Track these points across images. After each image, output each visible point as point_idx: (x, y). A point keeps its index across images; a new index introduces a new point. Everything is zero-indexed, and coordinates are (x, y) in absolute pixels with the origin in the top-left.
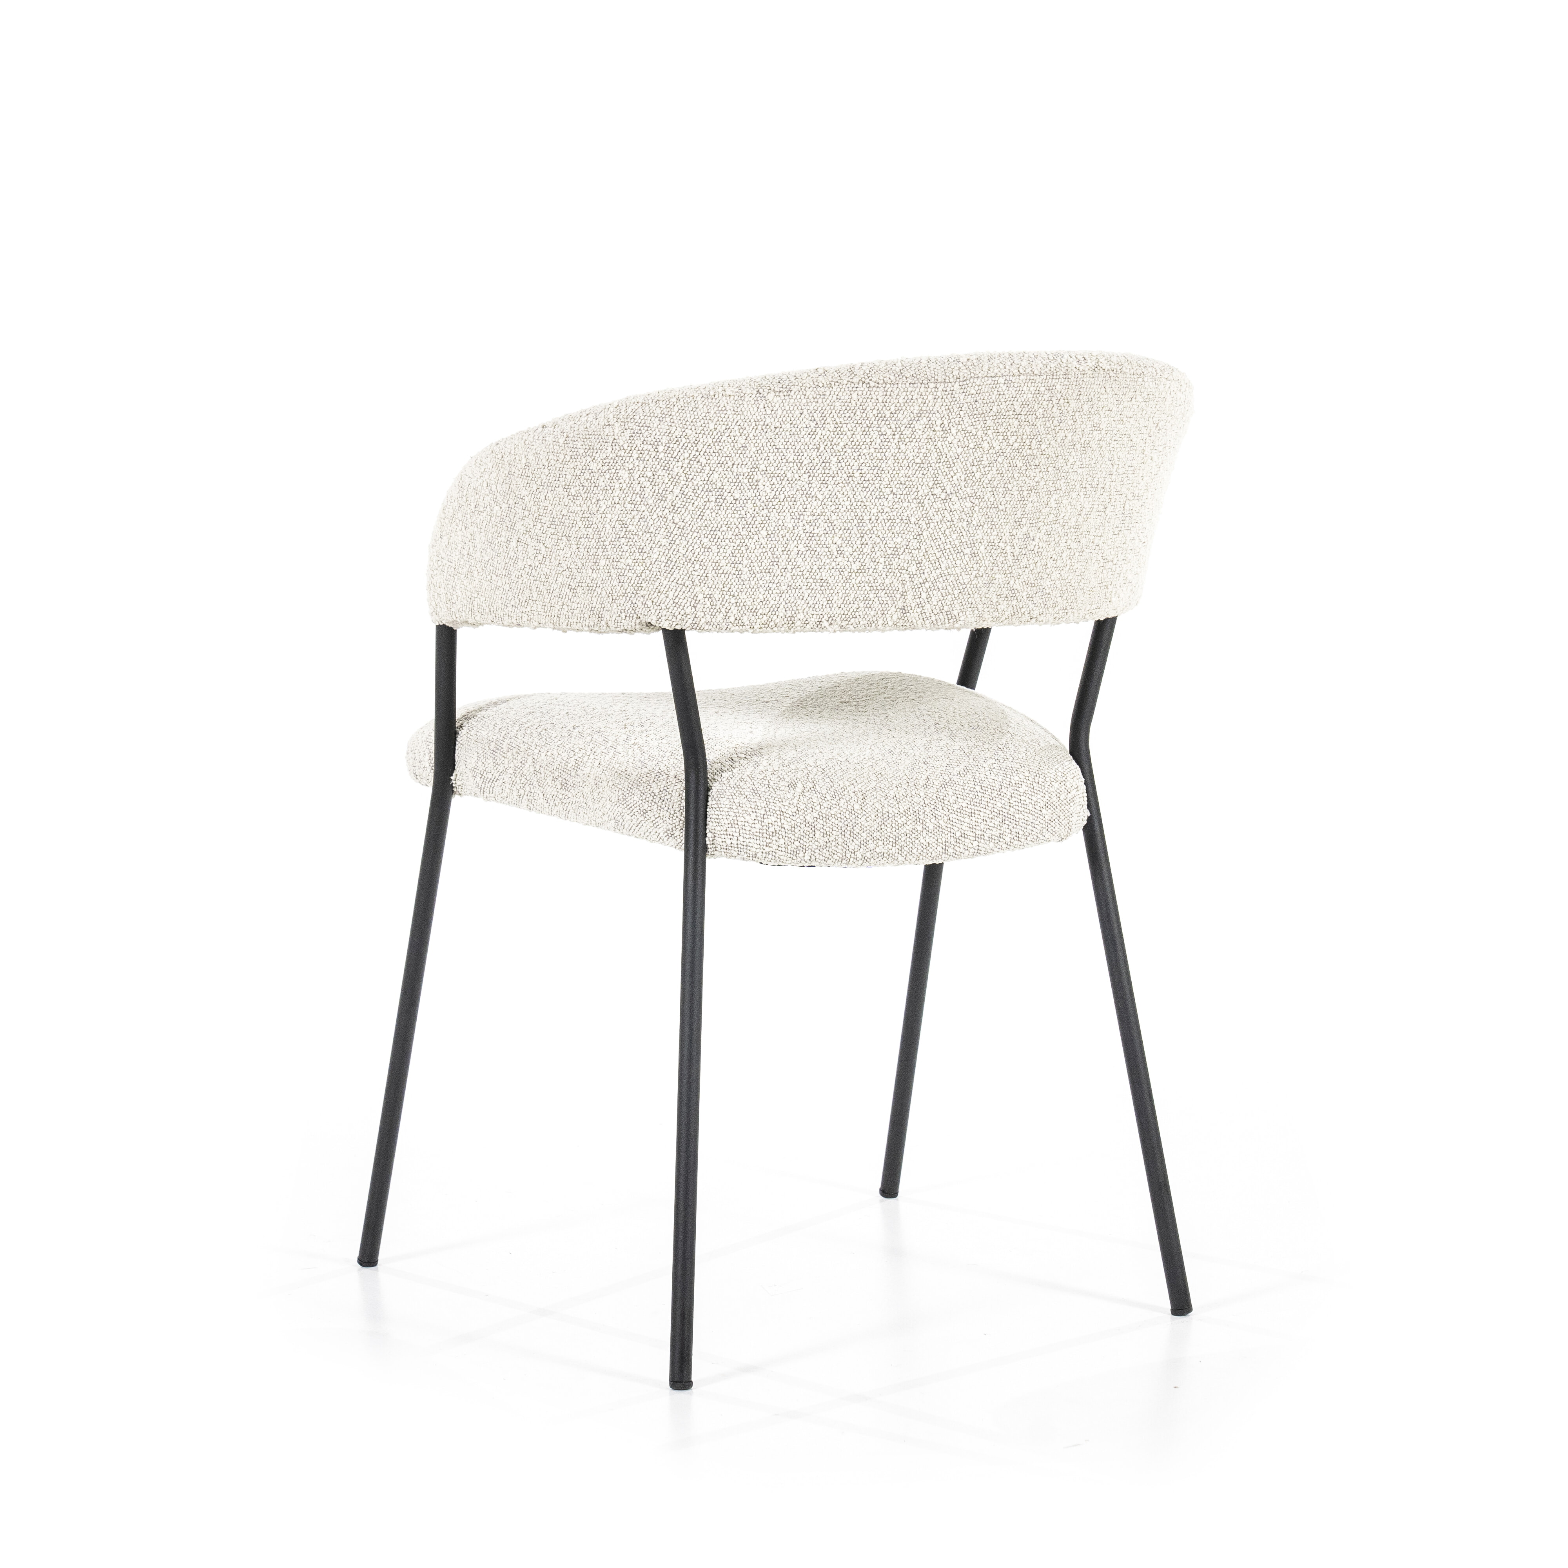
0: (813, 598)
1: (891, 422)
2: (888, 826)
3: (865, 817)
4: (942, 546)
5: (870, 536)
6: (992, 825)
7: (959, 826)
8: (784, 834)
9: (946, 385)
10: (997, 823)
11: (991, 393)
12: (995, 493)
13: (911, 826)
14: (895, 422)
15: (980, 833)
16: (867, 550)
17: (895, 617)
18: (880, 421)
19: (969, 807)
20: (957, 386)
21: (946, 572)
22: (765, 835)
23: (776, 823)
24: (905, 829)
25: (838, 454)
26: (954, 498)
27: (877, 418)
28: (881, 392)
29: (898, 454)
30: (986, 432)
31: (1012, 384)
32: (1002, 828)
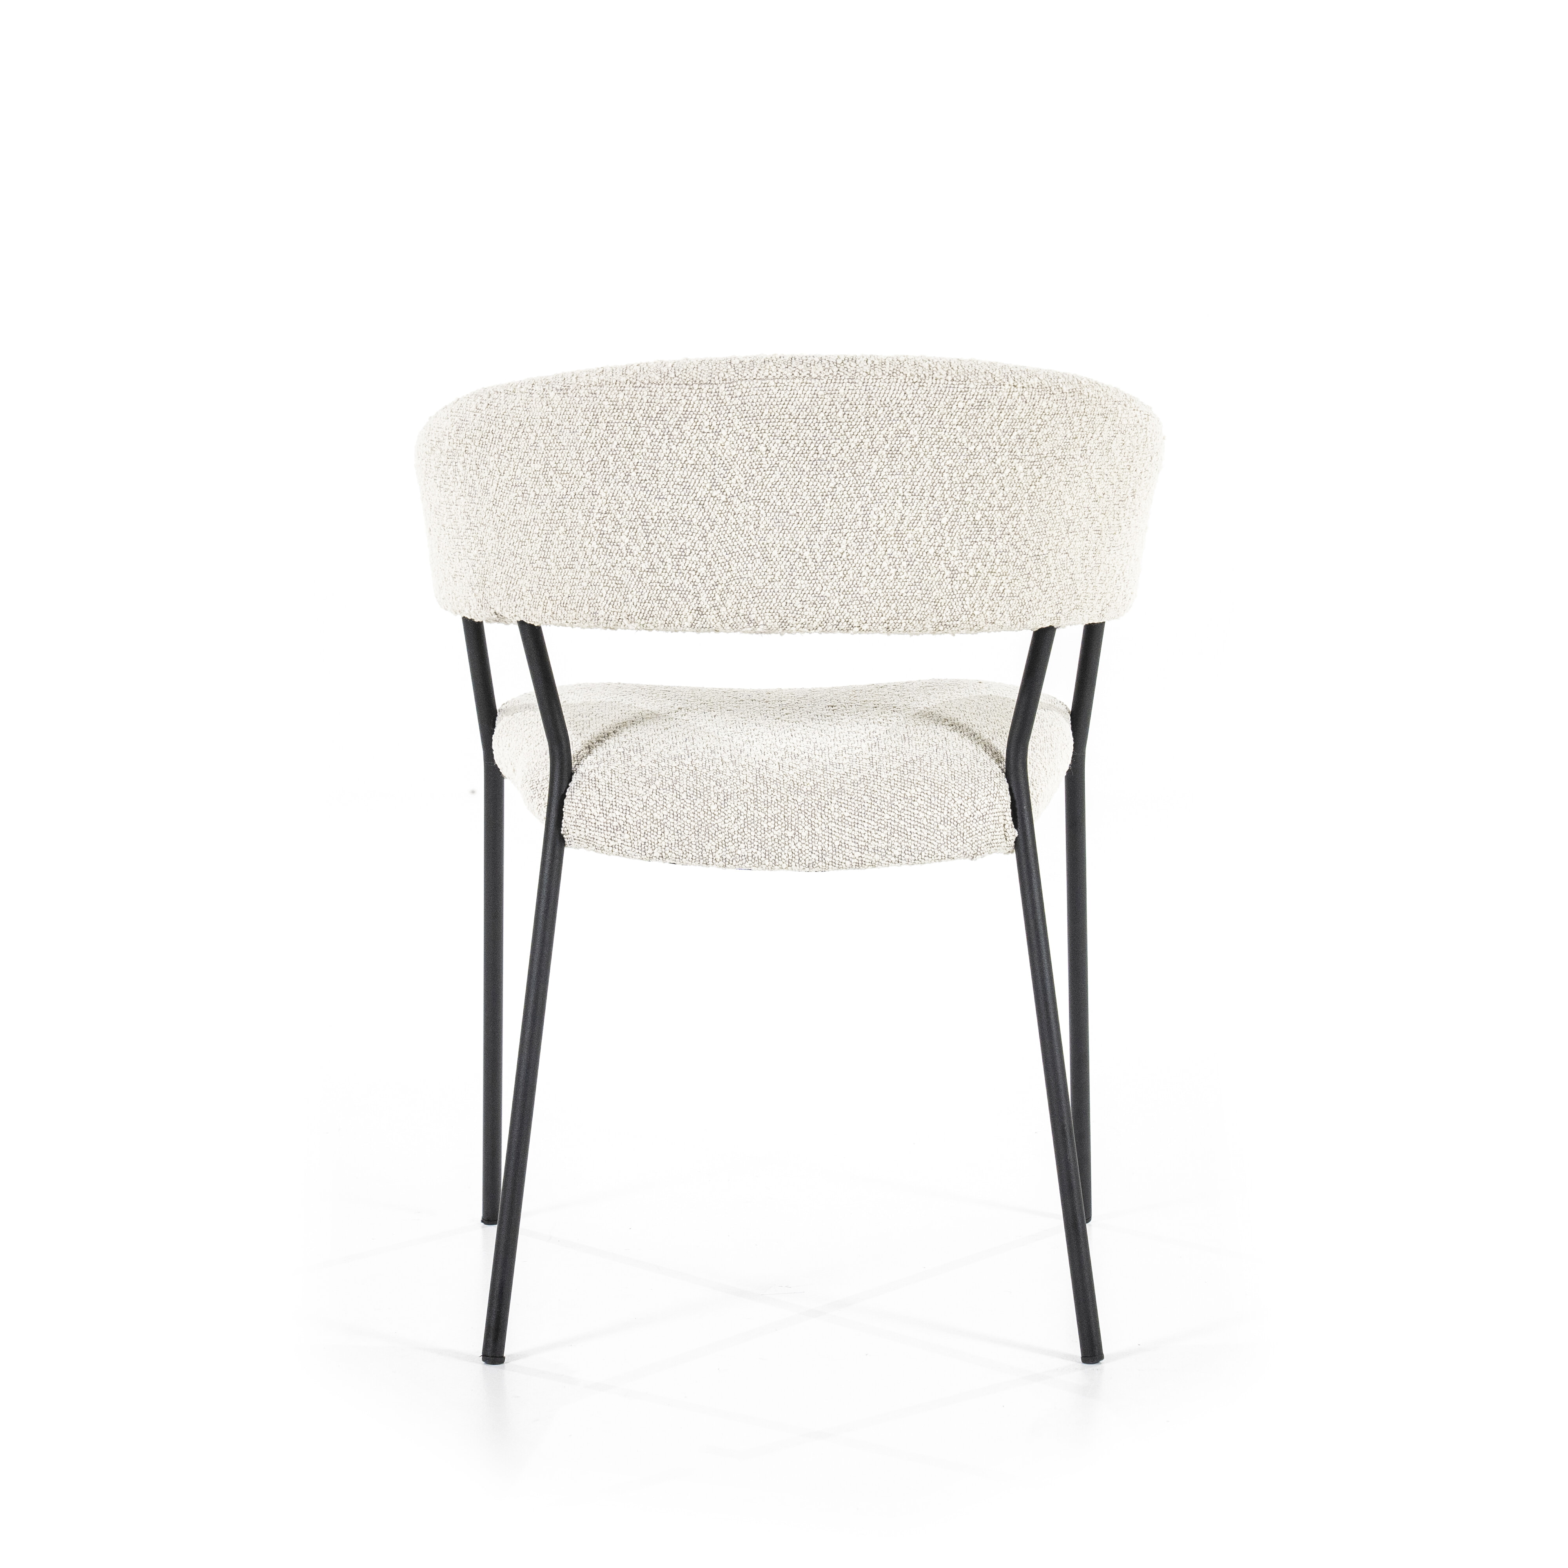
0: (611, 595)
1: (659, 422)
2: (753, 829)
3: (723, 818)
4: (730, 548)
5: (655, 535)
6: (877, 836)
7: (838, 835)
8: (629, 829)
9: (711, 387)
10: (883, 835)
11: (761, 396)
12: (783, 497)
13: (779, 831)
14: (663, 423)
15: (863, 844)
16: (654, 549)
17: (690, 618)
18: (648, 421)
19: (852, 817)
20: (722, 388)
21: (738, 575)
22: (609, 829)
23: (621, 818)
24: (772, 834)
25: (614, 453)
26: (735, 500)
27: (645, 418)
28: (645, 391)
29: (671, 455)
30: (761, 435)
31: (785, 387)
32: (890, 841)
